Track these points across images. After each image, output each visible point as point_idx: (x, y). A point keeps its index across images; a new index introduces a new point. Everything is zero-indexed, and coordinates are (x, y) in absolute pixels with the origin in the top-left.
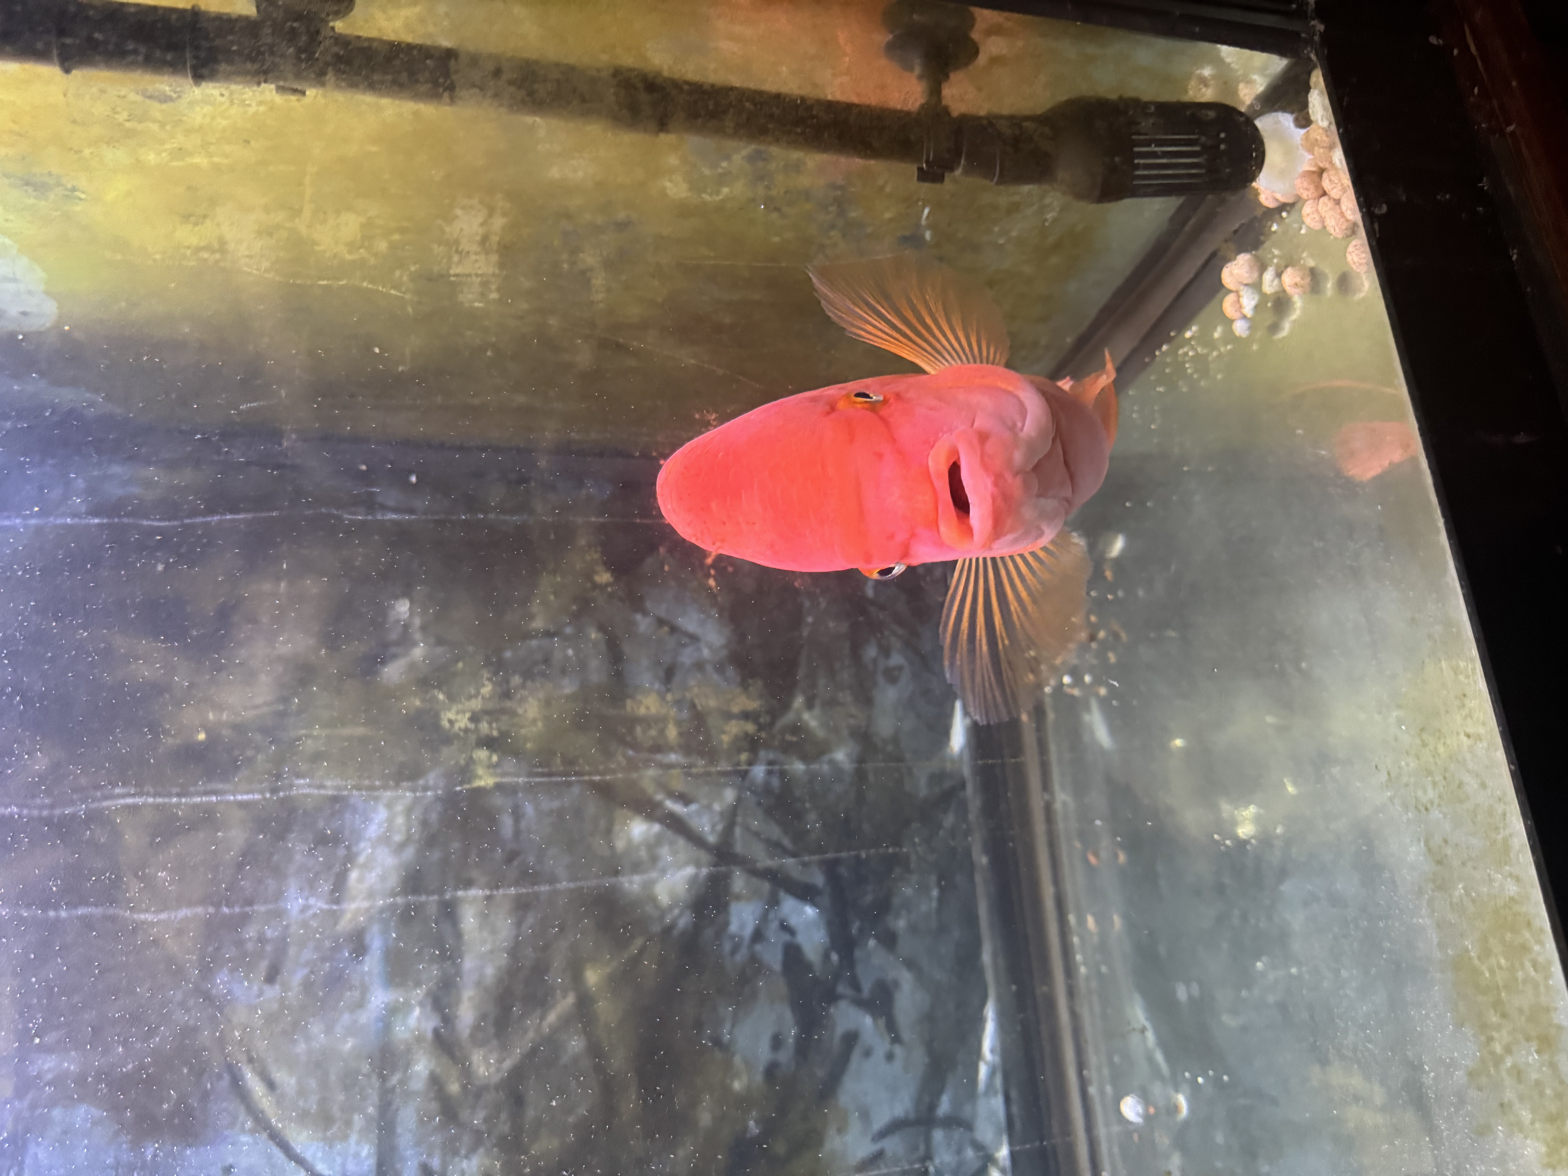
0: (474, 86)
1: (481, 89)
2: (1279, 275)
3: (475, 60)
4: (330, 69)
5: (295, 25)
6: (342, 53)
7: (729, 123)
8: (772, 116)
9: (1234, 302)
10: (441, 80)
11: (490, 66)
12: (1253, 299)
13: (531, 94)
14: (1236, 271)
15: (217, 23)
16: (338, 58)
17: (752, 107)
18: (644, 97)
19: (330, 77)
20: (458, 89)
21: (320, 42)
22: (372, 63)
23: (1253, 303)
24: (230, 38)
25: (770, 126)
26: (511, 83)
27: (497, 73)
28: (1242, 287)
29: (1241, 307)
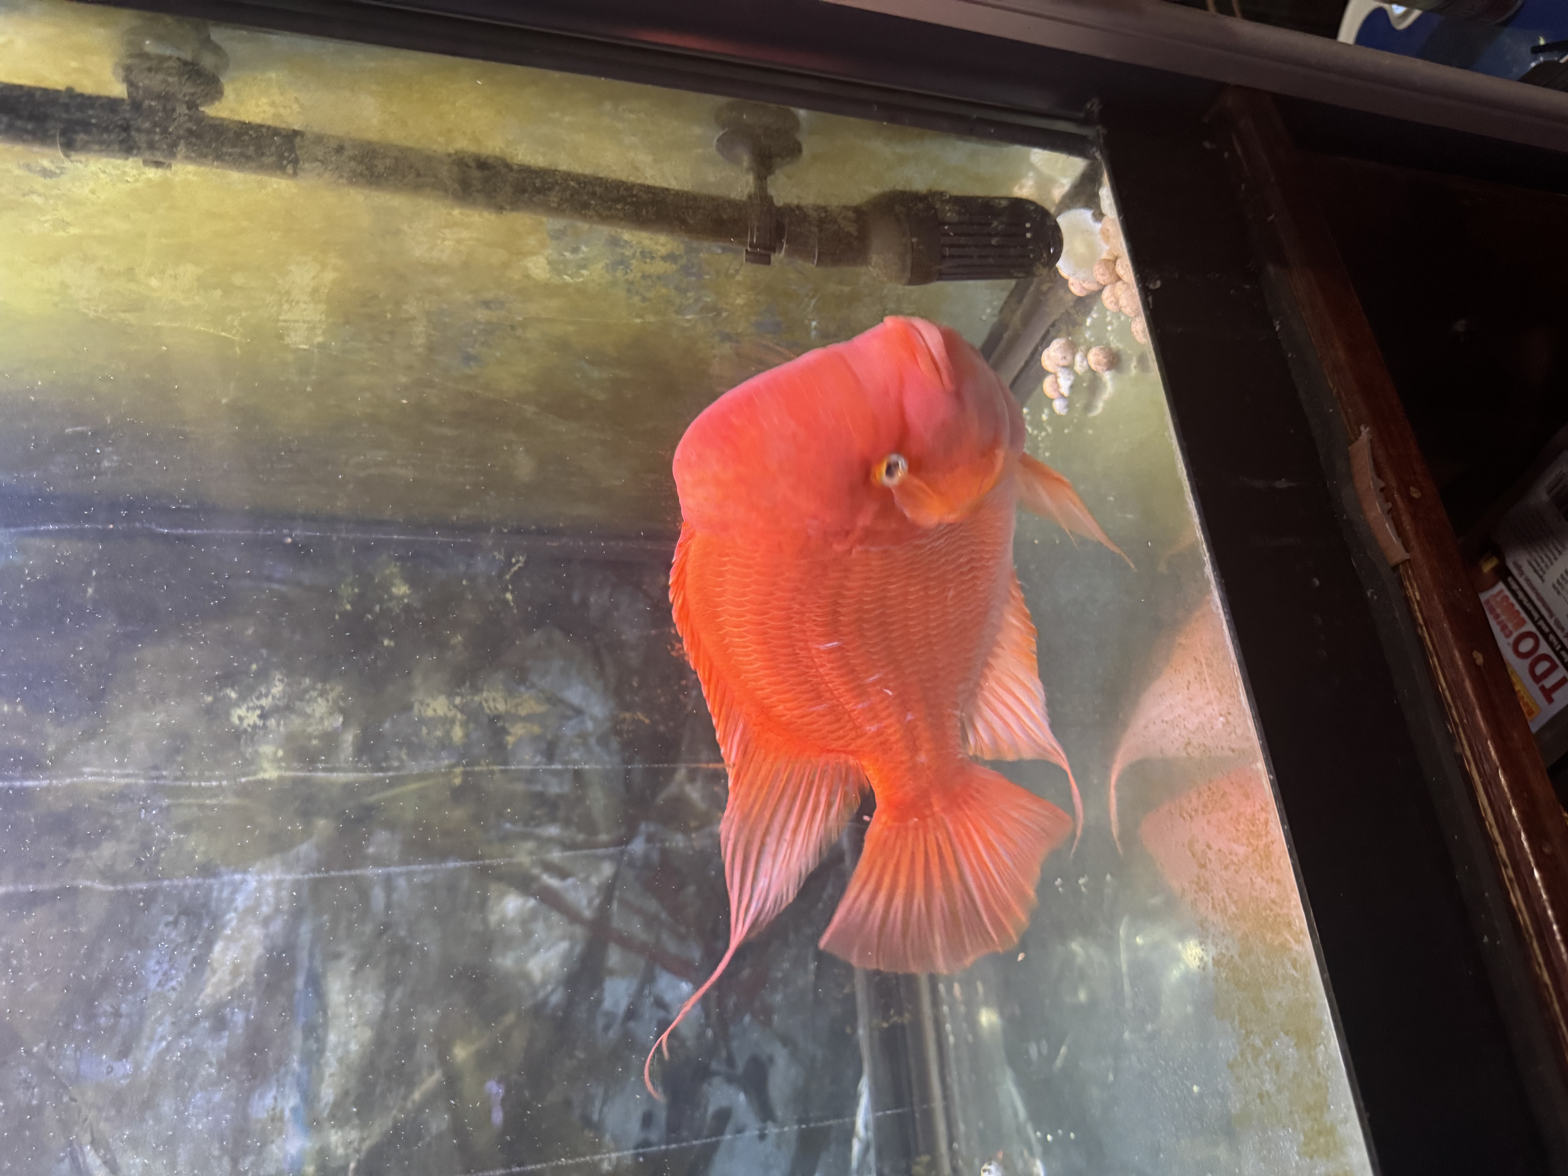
0: (317, 160)
1: (323, 162)
2: (1085, 356)
3: (319, 139)
4: (182, 142)
5: (153, 103)
6: (195, 128)
7: (554, 198)
8: (594, 194)
9: (1053, 382)
10: (286, 154)
11: (333, 144)
12: (1069, 379)
13: (370, 168)
14: (1052, 354)
15: (79, 100)
16: (190, 132)
17: (576, 186)
18: (476, 174)
19: (182, 148)
20: (301, 163)
21: (175, 119)
22: (222, 138)
23: (1069, 383)
24: (91, 112)
25: (593, 202)
26: (351, 158)
27: (340, 149)
28: (1059, 369)
29: (1058, 387)
